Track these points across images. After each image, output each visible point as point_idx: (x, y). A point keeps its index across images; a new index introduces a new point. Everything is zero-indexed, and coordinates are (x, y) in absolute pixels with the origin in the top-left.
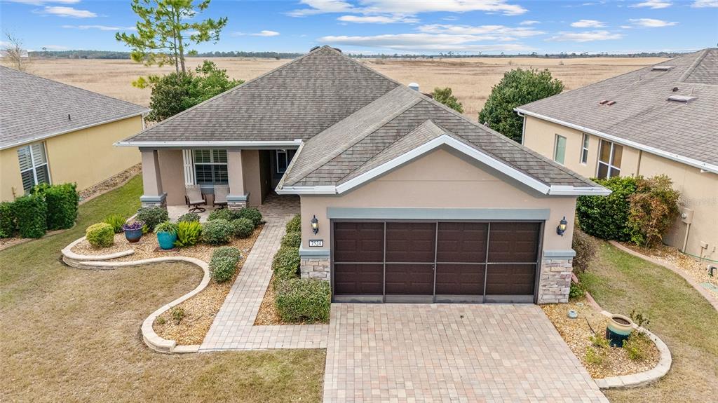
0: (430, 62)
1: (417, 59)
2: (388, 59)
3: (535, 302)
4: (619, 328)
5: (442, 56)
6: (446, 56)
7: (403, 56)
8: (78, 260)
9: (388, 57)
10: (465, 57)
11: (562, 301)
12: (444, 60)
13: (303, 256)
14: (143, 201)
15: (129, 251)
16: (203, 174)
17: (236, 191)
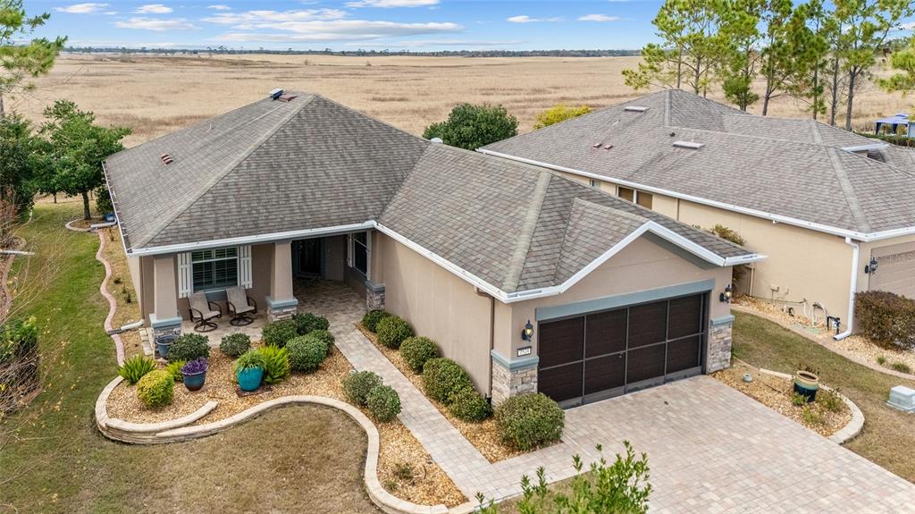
0: (195, 60)
1: (176, 55)
2: (132, 54)
3: (705, 373)
4: (809, 384)
5: (210, 51)
6: (215, 52)
7: (154, 51)
8: (149, 432)
9: (134, 51)
10: (241, 52)
11: (726, 366)
12: (215, 57)
13: (513, 368)
14: (157, 328)
15: (212, 404)
16: (202, 276)
17: (282, 294)
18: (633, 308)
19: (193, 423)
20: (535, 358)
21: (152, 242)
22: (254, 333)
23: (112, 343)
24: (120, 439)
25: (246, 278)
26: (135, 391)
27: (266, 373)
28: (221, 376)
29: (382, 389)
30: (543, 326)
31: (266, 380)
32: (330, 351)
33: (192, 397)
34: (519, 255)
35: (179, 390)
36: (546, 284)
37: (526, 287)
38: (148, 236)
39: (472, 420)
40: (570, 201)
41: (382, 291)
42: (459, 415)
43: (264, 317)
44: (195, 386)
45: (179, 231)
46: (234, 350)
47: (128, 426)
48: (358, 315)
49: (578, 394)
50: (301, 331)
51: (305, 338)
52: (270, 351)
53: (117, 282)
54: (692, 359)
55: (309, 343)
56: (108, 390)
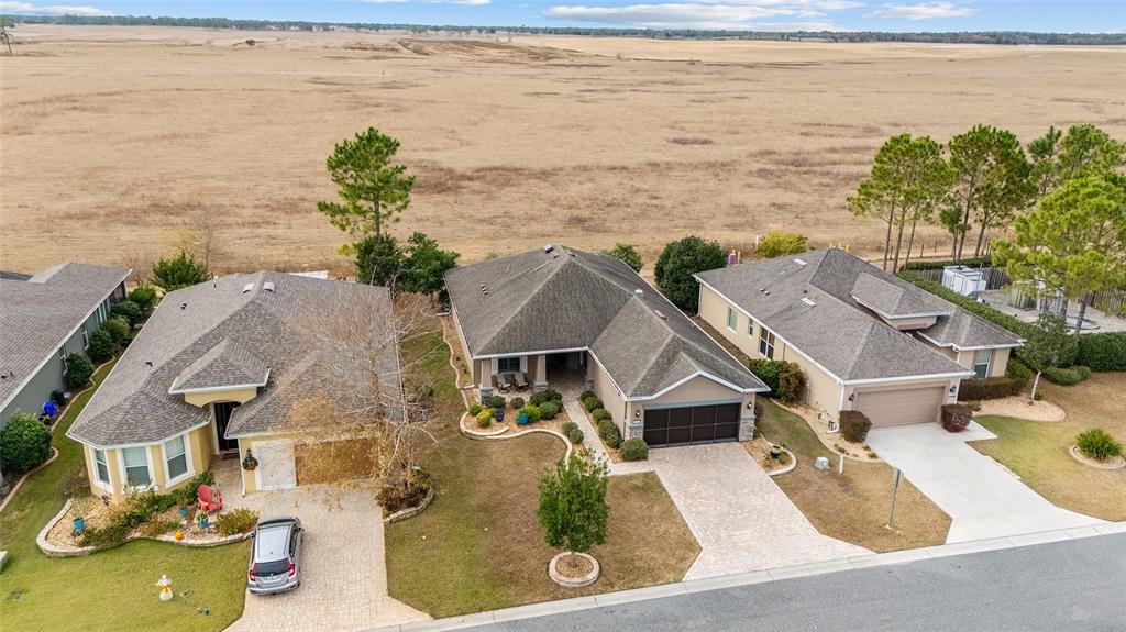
3: (737, 441)
4: (775, 451)
8: (483, 436)
11: (750, 439)
13: (630, 428)
14: (482, 391)
15: (506, 428)
16: (503, 364)
17: (541, 380)
18: (696, 407)
19: (502, 434)
20: (642, 425)
21: (481, 353)
22: (526, 397)
23: (461, 395)
24: (471, 438)
25: (524, 368)
26: (475, 419)
27: (530, 418)
28: (511, 416)
29: (577, 431)
30: (646, 412)
31: (529, 420)
32: (560, 410)
33: (499, 424)
34: (639, 380)
35: (493, 420)
36: (646, 395)
37: (636, 395)
38: (480, 349)
39: (614, 447)
40: (677, 353)
41: (592, 382)
42: (608, 445)
43: (532, 388)
44: (500, 420)
45: (493, 347)
46: (518, 404)
47: (474, 433)
48: (578, 393)
49: (665, 442)
50: (548, 400)
51: (548, 404)
52: (532, 407)
53: (458, 359)
54: (732, 434)
55: (550, 406)
56: (464, 417)
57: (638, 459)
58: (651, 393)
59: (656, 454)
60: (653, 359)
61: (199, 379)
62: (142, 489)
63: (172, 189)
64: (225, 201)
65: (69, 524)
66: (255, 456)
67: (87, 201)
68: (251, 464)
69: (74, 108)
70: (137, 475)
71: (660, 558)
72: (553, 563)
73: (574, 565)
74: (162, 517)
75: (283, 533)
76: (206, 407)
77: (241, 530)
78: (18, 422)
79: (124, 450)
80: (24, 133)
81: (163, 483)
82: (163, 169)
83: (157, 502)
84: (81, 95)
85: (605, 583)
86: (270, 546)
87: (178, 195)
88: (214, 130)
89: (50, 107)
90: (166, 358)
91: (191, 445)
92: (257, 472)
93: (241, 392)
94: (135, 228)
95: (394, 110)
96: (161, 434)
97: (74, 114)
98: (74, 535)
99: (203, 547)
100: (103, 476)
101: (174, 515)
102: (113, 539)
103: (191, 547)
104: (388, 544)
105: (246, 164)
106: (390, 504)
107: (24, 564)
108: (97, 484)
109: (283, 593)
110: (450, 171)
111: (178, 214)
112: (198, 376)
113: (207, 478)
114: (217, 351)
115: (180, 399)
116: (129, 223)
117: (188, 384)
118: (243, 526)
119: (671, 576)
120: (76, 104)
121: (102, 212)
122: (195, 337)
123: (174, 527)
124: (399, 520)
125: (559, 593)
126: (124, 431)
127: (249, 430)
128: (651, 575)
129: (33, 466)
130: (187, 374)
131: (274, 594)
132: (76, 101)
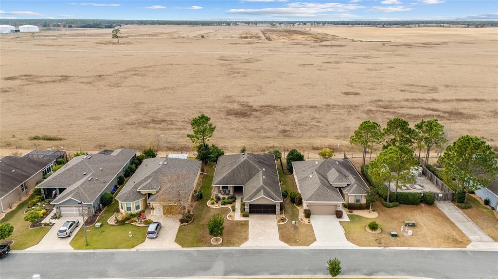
3: (275, 214)
4: (282, 218)
11: (279, 214)
14: (215, 194)
15: (218, 205)
16: (224, 188)
17: (231, 193)
18: (263, 205)
19: (216, 207)
20: (249, 208)
22: (226, 197)
25: (229, 189)
26: (211, 202)
27: (225, 203)
28: (220, 202)
30: (250, 205)
32: (234, 201)
33: (216, 204)
34: (248, 196)
36: (249, 200)
37: (246, 200)
38: (214, 183)
39: (242, 213)
43: (229, 195)
45: (222, 183)
46: (224, 198)
47: (209, 206)
49: (255, 213)
50: (232, 198)
52: (227, 200)
54: (274, 212)
55: (232, 200)
56: (209, 201)
57: (246, 217)
58: (251, 200)
59: (251, 216)
60: (255, 190)
61: (144, 188)
62: (129, 212)
63: (159, 113)
64: (173, 119)
65: (114, 218)
66: (154, 207)
67: (133, 117)
68: (153, 209)
69: (136, 74)
70: (129, 209)
71: (237, 241)
72: (212, 239)
73: (217, 240)
74: (133, 219)
75: (156, 225)
76: (146, 194)
77: (148, 224)
78: (106, 194)
79: (126, 203)
80: (119, 87)
81: (134, 211)
82: (158, 104)
83: (132, 215)
84: (139, 68)
85: (222, 245)
86: (152, 228)
87: (160, 116)
88: (178, 86)
89: (128, 74)
90: (138, 182)
91: (140, 203)
92: (154, 211)
93: (153, 191)
94: (145, 129)
95: (244, 76)
96: (134, 200)
97: (136, 77)
98: (115, 221)
99: (140, 227)
100: (122, 209)
101: (135, 219)
102: (122, 223)
103: (138, 226)
104: (179, 231)
105: (185, 102)
106: (182, 221)
107: (104, 226)
108: (121, 210)
109: (153, 238)
110: (251, 107)
111: (159, 124)
112: (143, 187)
113: (143, 211)
114: (149, 181)
115: (139, 192)
116: (144, 127)
117: (141, 189)
118: (149, 223)
119: (237, 245)
120: (137, 72)
121: (137, 122)
122: (146, 176)
123: (135, 221)
124: (183, 225)
125: (211, 245)
126: (127, 199)
127: (153, 201)
128: (234, 244)
129: (108, 204)
130: (142, 186)
131: (151, 238)
132: (136, 71)
